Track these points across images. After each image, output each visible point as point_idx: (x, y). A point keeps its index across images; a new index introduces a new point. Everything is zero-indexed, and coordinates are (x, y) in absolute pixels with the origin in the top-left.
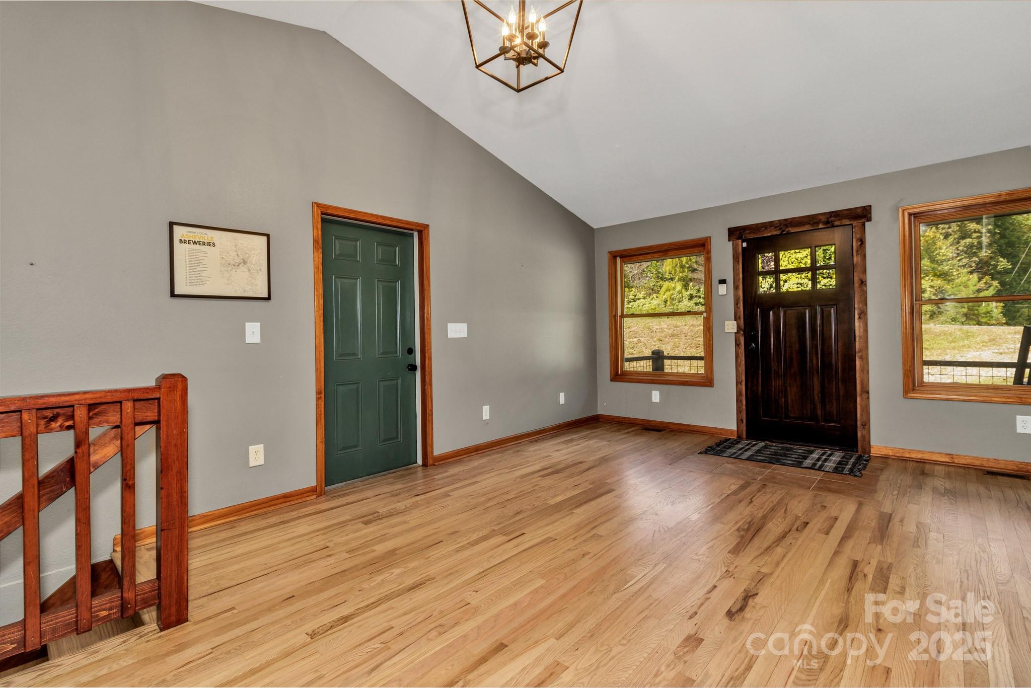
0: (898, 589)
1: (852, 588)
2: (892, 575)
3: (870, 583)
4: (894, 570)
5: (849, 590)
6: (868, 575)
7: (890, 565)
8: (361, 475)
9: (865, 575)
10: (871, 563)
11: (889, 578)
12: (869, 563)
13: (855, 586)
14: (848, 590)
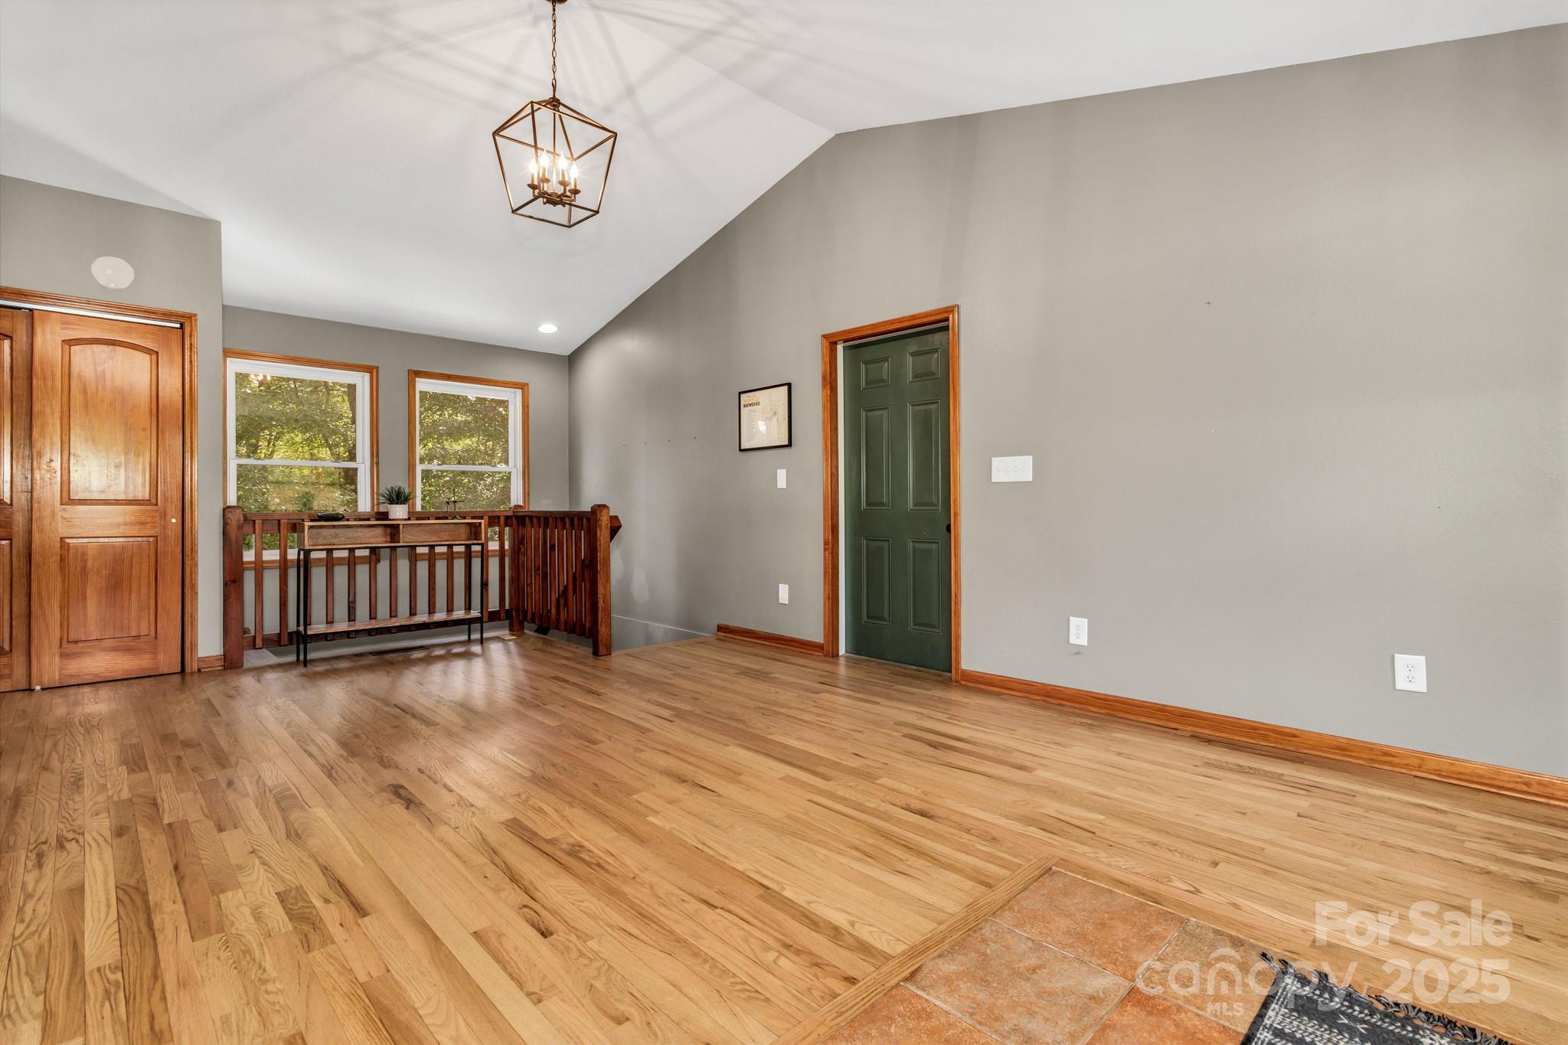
0: (266, 911)
1: (324, 874)
2: (291, 928)
3: (309, 894)
4: (295, 940)
5: (325, 870)
6: (324, 905)
7: (309, 947)
8: (889, 658)
9: (327, 901)
10: (340, 927)
11: (291, 920)
12: (341, 925)
13: (324, 878)
14: (326, 868)
